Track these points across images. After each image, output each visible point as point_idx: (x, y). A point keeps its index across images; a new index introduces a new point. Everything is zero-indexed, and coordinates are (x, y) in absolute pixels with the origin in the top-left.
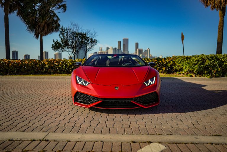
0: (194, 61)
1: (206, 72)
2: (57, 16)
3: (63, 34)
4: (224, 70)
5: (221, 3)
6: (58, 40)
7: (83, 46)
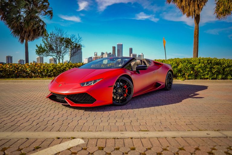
1: (179, 74)
2: (43, 22)
3: (46, 39)
4: (196, 72)
5: (195, 11)
6: (42, 44)
7: (67, 51)
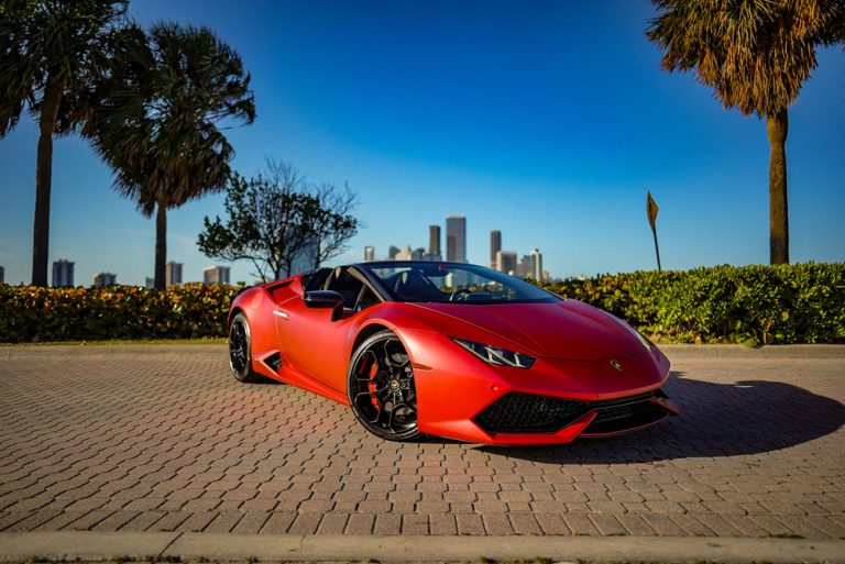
0: (696, 287)
1: (739, 324)
2: (224, 141)
3: (238, 199)
4: (799, 317)
6: (220, 217)
7: (307, 241)
